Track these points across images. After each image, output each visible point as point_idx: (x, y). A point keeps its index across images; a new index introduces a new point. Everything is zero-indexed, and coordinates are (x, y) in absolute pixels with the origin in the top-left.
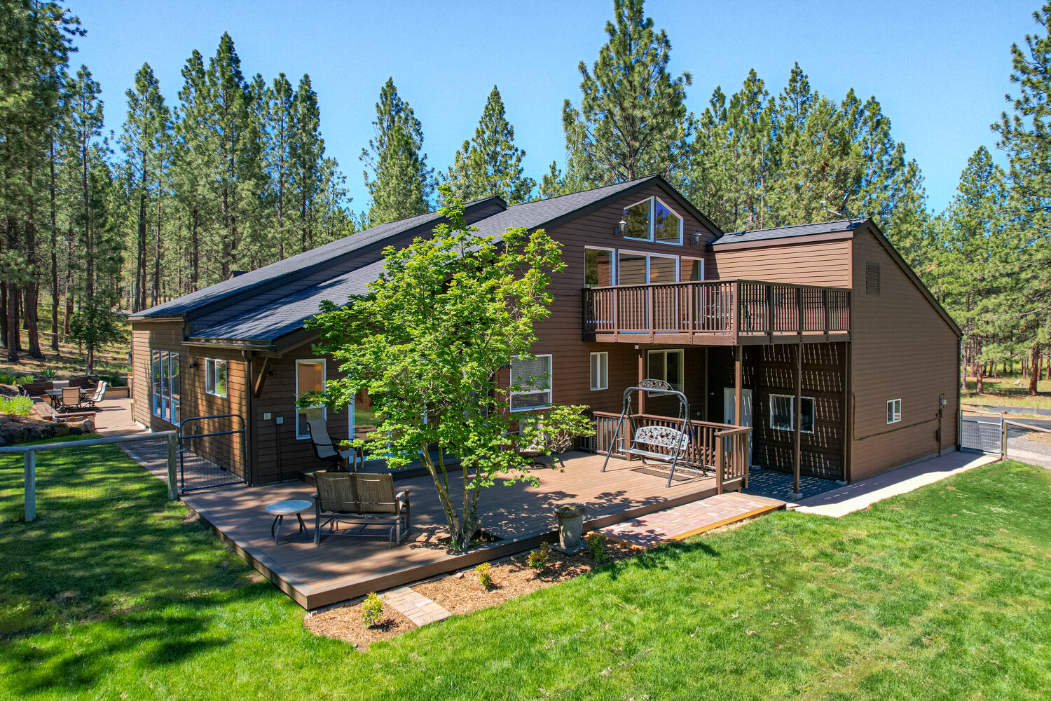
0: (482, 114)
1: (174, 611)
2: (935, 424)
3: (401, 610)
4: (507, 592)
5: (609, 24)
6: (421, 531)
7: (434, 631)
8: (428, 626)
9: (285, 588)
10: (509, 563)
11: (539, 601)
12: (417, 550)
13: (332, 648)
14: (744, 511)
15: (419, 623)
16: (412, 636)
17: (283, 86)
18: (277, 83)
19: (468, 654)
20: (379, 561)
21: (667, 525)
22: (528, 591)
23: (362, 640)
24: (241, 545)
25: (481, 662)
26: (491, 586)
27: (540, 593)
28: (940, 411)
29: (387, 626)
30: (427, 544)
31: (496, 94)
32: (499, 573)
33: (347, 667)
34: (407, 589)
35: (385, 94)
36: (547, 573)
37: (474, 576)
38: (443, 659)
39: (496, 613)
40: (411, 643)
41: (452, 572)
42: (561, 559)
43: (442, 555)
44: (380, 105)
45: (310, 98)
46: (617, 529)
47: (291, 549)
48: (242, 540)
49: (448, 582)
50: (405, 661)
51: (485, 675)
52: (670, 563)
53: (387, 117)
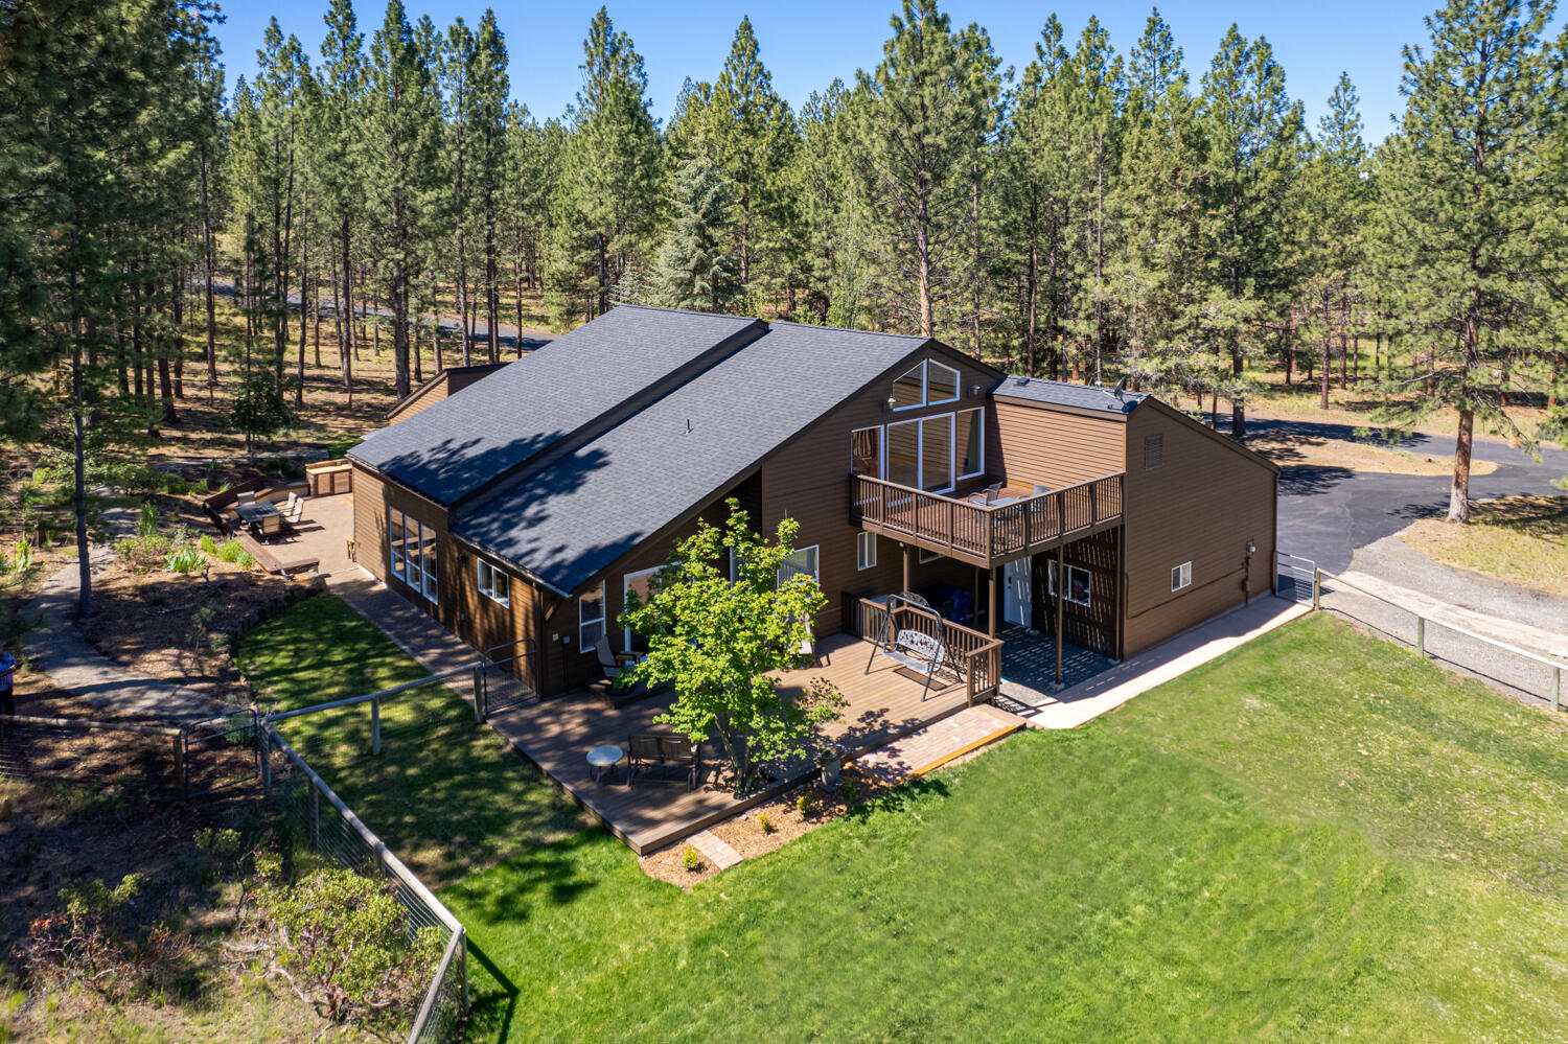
0: (729, 54)
1: (544, 856)
2: (1241, 574)
3: (707, 853)
4: (783, 837)
5: (895, 18)
6: (710, 768)
7: (731, 875)
8: (727, 870)
9: (618, 834)
10: (781, 801)
11: (804, 846)
12: (710, 794)
13: (667, 891)
14: (986, 734)
15: (723, 867)
16: (719, 878)
17: (459, 34)
18: (452, 32)
19: (758, 896)
20: (683, 806)
21: (917, 755)
22: (798, 835)
23: (684, 882)
24: (569, 787)
25: (767, 903)
26: (769, 829)
27: (805, 838)
28: (1247, 558)
29: (699, 868)
30: (717, 787)
31: (747, 27)
32: (773, 812)
33: (680, 907)
34: (706, 832)
35: (596, 29)
36: (810, 814)
37: (757, 816)
38: (742, 899)
39: (775, 857)
40: (718, 885)
41: (741, 813)
42: (823, 798)
43: (729, 799)
44: (591, 44)
45: (495, 42)
46: (872, 759)
47: (610, 790)
48: (569, 781)
49: (737, 824)
50: (718, 901)
51: (771, 913)
52: (907, 805)
53: (598, 60)
